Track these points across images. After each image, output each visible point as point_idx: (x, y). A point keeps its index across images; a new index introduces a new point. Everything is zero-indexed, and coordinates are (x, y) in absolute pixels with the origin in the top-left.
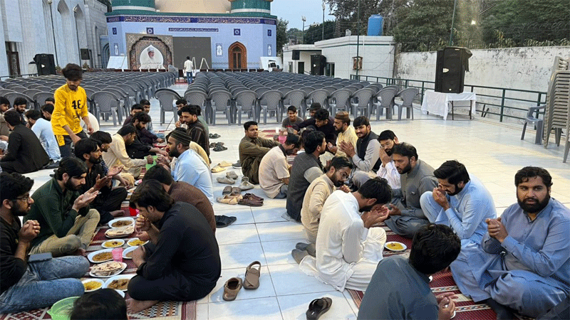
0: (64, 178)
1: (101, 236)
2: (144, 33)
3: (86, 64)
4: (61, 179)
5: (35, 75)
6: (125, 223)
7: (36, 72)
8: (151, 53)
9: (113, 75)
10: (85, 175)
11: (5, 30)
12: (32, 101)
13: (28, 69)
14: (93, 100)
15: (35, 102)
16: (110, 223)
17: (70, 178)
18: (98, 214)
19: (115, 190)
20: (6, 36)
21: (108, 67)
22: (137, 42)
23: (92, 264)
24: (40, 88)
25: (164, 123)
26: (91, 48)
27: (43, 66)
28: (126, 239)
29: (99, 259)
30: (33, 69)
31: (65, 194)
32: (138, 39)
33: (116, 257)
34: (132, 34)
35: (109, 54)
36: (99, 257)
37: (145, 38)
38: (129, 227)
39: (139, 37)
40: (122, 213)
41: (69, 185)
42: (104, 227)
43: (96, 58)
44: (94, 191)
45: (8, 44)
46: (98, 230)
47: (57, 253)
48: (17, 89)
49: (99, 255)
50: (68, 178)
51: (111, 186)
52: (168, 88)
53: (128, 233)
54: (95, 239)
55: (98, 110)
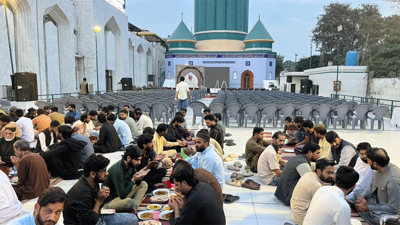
0: (128, 160)
1: (147, 201)
2: (187, 64)
3: (150, 84)
4: (126, 160)
5: (120, 90)
6: (163, 193)
7: (121, 89)
8: (190, 78)
9: (166, 92)
10: (141, 158)
11: (106, 63)
12: (116, 107)
13: (117, 87)
14: (152, 108)
15: (118, 108)
16: (154, 192)
17: (131, 160)
18: (147, 185)
19: (159, 169)
20: (106, 67)
21: (164, 86)
22: (182, 70)
23: (140, 220)
24: (122, 99)
25: (195, 124)
26: (155, 74)
27: (125, 85)
28: (163, 205)
29: (144, 217)
30: (120, 87)
31: (128, 170)
33: (155, 217)
34: (179, 65)
35: (165, 77)
36: (145, 215)
37: (187, 68)
38: (166, 196)
39: (184, 67)
40: (162, 185)
41: (131, 164)
42: (150, 194)
43: (157, 81)
44: (146, 169)
45: (107, 71)
46: (146, 196)
47: (119, 210)
48: (109, 99)
49: (144, 214)
50: (130, 159)
52: (199, 101)
53: (164, 200)
54: (143, 202)
55: (154, 114)
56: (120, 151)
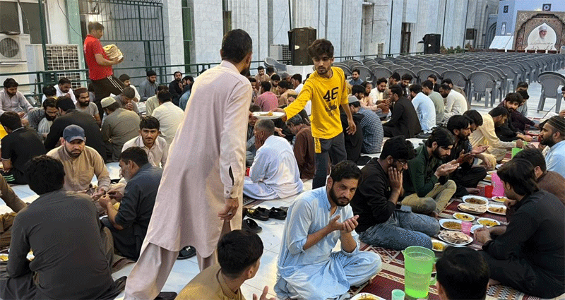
0: (433, 146)
1: (453, 207)
2: (540, 10)
3: (469, 44)
4: (430, 146)
5: (421, 53)
6: (479, 202)
7: (422, 51)
8: (542, 33)
9: (495, 55)
10: (451, 147)
11: (404, 13)
12: (415, 77)
13: (416, 47)
14: (469, 80)
15: (418, 78)
16: (465, 198)
17: (438, 147)
18: (455, 186)
19: (475, 168)
20: (404, 18)
21: (490, 48)
22: (528, 20)
23: (442, 229)
24: (424, 66)
25: (542, 110)
26: (477, 28)
27: (430, 45)
28: (477, 217)
29: (448, 226)
30: (421, 48)
31: (430, 160)
32: (530, 17)
33: (465, 230)
34: (522, 12)
35: (494, 33)
36: (449, 225)
37: (539, 15)
38: (482, 206)
39: (532, 15)
40: (478, 191)
41: (436, 153)
42: (458, 200)
43: (480, 38)
45: (404, 25)
46: (452, 201)
48: (405, 65)
49: (449, 223)
50: (436, 146)
51: (472, 163)
52: (556, 72)
53: (479, 211)
54: (448, 208)
55: (472, 90)
56: (417, 137)
